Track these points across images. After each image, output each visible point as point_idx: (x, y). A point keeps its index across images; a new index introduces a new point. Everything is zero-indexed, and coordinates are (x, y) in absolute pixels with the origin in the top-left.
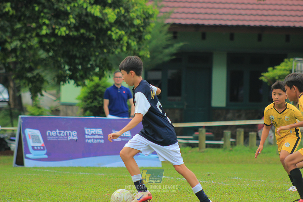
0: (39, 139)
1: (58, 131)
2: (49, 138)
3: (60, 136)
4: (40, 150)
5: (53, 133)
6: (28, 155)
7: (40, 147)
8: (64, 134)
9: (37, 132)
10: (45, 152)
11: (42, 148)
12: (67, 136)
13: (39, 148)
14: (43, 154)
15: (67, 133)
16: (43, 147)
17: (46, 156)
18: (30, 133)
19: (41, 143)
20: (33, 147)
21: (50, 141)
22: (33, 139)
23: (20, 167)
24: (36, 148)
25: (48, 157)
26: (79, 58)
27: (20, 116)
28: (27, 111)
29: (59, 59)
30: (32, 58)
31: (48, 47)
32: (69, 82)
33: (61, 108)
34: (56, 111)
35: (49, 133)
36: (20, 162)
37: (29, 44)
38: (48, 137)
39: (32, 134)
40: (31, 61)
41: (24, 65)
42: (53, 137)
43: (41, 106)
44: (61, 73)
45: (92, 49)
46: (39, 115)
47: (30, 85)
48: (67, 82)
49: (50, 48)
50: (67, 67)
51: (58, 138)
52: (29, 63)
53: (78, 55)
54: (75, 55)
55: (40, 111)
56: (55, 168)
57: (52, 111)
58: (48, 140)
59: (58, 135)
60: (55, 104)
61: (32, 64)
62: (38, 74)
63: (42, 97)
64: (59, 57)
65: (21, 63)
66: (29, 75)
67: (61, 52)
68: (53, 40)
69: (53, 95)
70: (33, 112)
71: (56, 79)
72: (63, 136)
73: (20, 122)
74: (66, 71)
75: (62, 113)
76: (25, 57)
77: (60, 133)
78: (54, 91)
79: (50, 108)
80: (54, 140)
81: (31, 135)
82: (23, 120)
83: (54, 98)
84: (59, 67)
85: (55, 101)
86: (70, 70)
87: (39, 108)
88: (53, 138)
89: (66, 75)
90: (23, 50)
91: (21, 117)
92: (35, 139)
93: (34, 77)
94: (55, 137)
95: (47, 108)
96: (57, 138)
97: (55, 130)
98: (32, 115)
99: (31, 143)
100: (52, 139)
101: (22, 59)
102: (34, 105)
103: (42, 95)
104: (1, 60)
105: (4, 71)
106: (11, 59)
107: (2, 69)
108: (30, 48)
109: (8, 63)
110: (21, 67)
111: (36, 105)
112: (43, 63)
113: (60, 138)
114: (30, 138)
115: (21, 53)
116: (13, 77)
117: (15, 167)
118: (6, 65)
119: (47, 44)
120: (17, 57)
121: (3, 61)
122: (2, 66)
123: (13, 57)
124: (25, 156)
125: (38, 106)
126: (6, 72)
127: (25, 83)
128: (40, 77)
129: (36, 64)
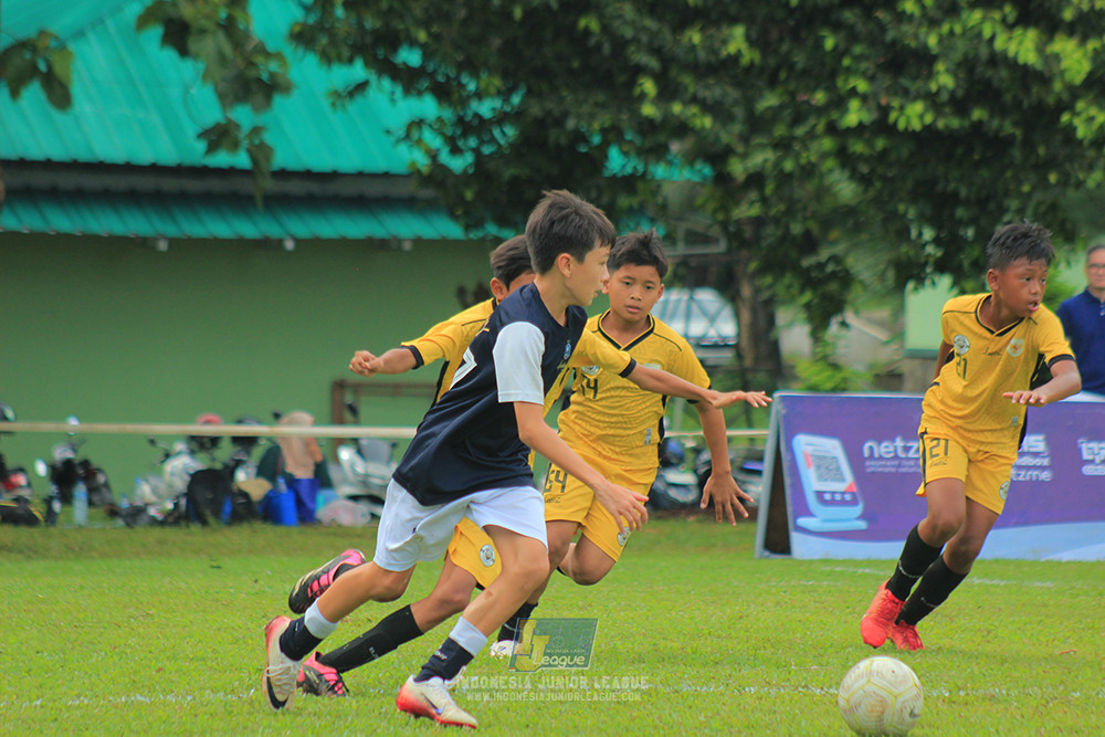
0: (838, 469)
1: (899, 443)
2: (872, 467)
3: (908, 459)
4: (843, 503)
5: (884, 449)
6: (802, 521)
7: (843, 493)
9: (832, 447)
10: (858, 510)
11: (848, 497)
13: (838, 497)
14: (851, 517)
16: (853, 494)
17: (862, 525)
18: (809, 450)
19: (846, 482)
20: (820, 495)
21: (873, 473)
22: (818, 467)
23: (778, 560)
24: (827, 497)
25: (869, 525)
26: (967, 203)
27: (776, 395)
28: (796, 377)
29: (901, 208)
30: (813, 207)
31: (865, 169)
32: (934, 283)
33: (906, 367)
34: (890, 378)
35: (871, 448)
36: (778, 542)
37: (803, 160)
38: (868, 463)
39: (816, 453)
40: (809, 214)
41: (787, 228)
42: (883, 463)
43: (841, 361)
44: (907, 253)
45: (1009, 174)
46: (834, 390)
47: (808, 292)
48: (928, 282)
49: (872, 171)
50: (928, 234)
51: (899, 466)
52: (804, 219)
53: (963, 192)
54: (955, 194)
55: (839, 376)
57: (877, 376)
58: (869, 470)
59: (901, 455)
60: (887, 355)
61: (813, 226)
62: (834, 259)
63: (844, 332)
64: (902, 200)
65: (776, 221)
67: (909, 184)
68: (880, 144)
69: (879, 324)
70: (815, 380)
72: (913, 459)
73: (776, 412)
74: (925, 245)
75: (908, 384)
76: (791, 202)
78: (884, 313)
79: (870, 368)
80: (887, 470)
81: (812, 455)
82: (786, 406)
83: (882, 335)
84: (903, 234)
85: (887, 343)
86: (937, 241)
87: (835, 367)
88: (886, 466)
89: (922, 260)
90: (784, 179)
91: (780, 396)
92: (826, 467)
93: (820, 266)
94: (889, 463)
95: (860, 368)
96: (892, 466)
97: (893, 440)
98: (813, 388)
99: (812, 481)
100: (881, 469)
101: (782, 207)
102: (819, 356)
103: (844, 324)
104: (715, 211)
105: (721, 247)
106: (747, 210)
107: (716, 241)
108: (809, 171)
109: (738, 222)
110: (779, 233)
111: (825, 358)
112: (850, 222)
113: (904, 467)
114: (809, 465)
115: (779, 187)
116: (753, 266)
117: (761, 557)
118: (732, 229)
119: (860, 157)
120: (764, 200)
121: (720, 216)
122: (716, 231)
123: (752, 203)
124: (795, 522)
125: (831, 360)
126: (729, 251)
127: (789, 287)
128: (839, 269)
129: (827, 223)
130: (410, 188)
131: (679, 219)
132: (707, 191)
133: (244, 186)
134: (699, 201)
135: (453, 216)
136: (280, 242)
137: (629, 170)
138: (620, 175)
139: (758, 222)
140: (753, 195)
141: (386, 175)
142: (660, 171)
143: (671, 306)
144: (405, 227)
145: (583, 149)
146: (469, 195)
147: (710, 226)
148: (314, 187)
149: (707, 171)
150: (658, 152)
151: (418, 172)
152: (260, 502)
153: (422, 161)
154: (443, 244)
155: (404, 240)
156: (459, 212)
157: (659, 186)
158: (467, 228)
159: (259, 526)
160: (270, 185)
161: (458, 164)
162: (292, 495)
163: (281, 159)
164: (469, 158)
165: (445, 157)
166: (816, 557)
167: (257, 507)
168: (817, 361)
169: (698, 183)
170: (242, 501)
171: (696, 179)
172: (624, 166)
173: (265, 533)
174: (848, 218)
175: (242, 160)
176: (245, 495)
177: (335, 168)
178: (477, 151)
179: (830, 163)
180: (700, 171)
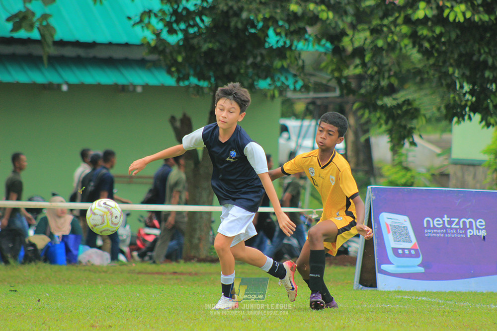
0: (407, 234)
1: (446, 219)
2: (428, 233)
3: (451, 228)
4: (410, 256)
5: (436, 222)
6: (384, 267)
7: (409, 250)
8: (458, 224)
9: (404, 221)
10: (419, 260)
11: (413, 252)
12: (465, 228)
13: (407, 252)
14: (414, 265)
15: (464, 223)
16: (416, 250)
17: (422, 270)
18: (389, 222)
19: (412, 242)
20: (395, 250)
21: (429, 237)
22: (395, 233)
23: (368, 290)
24: (400, 252)
25: (425, 270)
26: (492, 68)
27: (369, 187)
28: (382, 176)
29: (451, 70)
30: (395, 69)
31: (427, 45)
32: (470, 118)
33: (451, 170)
34: (441, 177)
35: (428, 222)
36: (368, 280)
37: (389, 40)
38: (426, 231)
39: (393, 224)
40: (392, 73)
41: (379, 82)
42: (435, 231)
43: (411, 166)
44: (454, 97)
46: (405, 185)
47: (390, 122)
48: (466, 117)
49: (432, 47)
50: (467, 87)
51: (447, 233)
52: (389, 77)
54: (485, 62)
55: (409, 175)
56: (439, 294)
57: (433, 175)
58: (426, 235)
59: (447, 226)
60: (439, 162)
61: (395, 81)
62: (408, 102)
63: (413, 148)
64: (451, 65)
65: (372, 77)
66: (389, 101)
67: (456, 56)
68: (438, 30)
69: (436, 143)
70: (394, 177)
71: (444, 111)
72: (456, 229)
73: (370, 198)
74: (465, 95)
75: (453, 181)
76: (381, 66)
77: (450, 223)
78: (435, 136)
79: (428, 170)
80: (438, 235)
81: (391, 225)
82: (375, 195)
83: (438, 150)
84: (451, 86)
85: (439, 155)
86: (472, 92)
87: (407, 169)
89: (463, 103)
90: (377, 51)
91: (372, 188)
92: (399, 232)
93: (399, 106)
94: (439, 231)
95: (423, 170)
96: (444, 234)
97: (442, 217)
98: (392, 183)
99: (390, 242)
100: (434, 235)
101: (376, 69)
102: (396, 162)
103: (413, 143)
104: (333, 71)
105: (337, 93)
106: (353, 70)
107: (334, 90)
108: (392, 47)
109: (347, 78)
110: (373, 84)
111: (400, 163)
112: (418, 79)
113: (449, 233)
114: (389, 232)
115: (374, 56)
116: (356, 106)
117: (358, 289)
118: (344, 82)
119: (425, 38)
120: (364, 65)
121: (336, 74)
122: (333, 83)
123: (356, 66)
124: (379, 267)
125: (405, 164)
126: (342, 96)
127: (379, 119)
128: (410, 107)
129: (403, 80)
130: (143, 54)
131: (311, 75)
132: (329, 58)
133: (36, 50)
134: (323, 65)
135: (170, 72)
136: (59, 86)
137: (281, 44)
138: (275, 47)
139: (360, 78)
140: (358, 61)
141: (127, 45)
142: (300, 45)
143: (304, 129)
144: (138, 78)
145: (253, 31)
146: (180, 59)
147: (329, 80)
148: (81, 52)
149: (328, 45)
150: (300, 33)
151: (148, 43)
152: (42, 250)
153: (150, 37)
154: (162, 89)
155: (137, 86)
156: (173, 69)
157: (300, 54)
158: (178, 80)
159: (41, 264)
160: (53, 51)
161: (173, 39)
162: (63, 245)
163: (61, 34)
164: (181, 36)
165: (165, 35)
166: (392, 290)
167: (40, 253)
168: (396, 165)
169: (323, 53)
170: (31, 248)
171: (322, 50)
172: (278, 41)
173: (46, 269)
174: (418, 76)
175: (35, 35)
176: (33, 245)
177: (94, 40)
178: (185, 32)
179: (406, 41)
180: (324, 45)
